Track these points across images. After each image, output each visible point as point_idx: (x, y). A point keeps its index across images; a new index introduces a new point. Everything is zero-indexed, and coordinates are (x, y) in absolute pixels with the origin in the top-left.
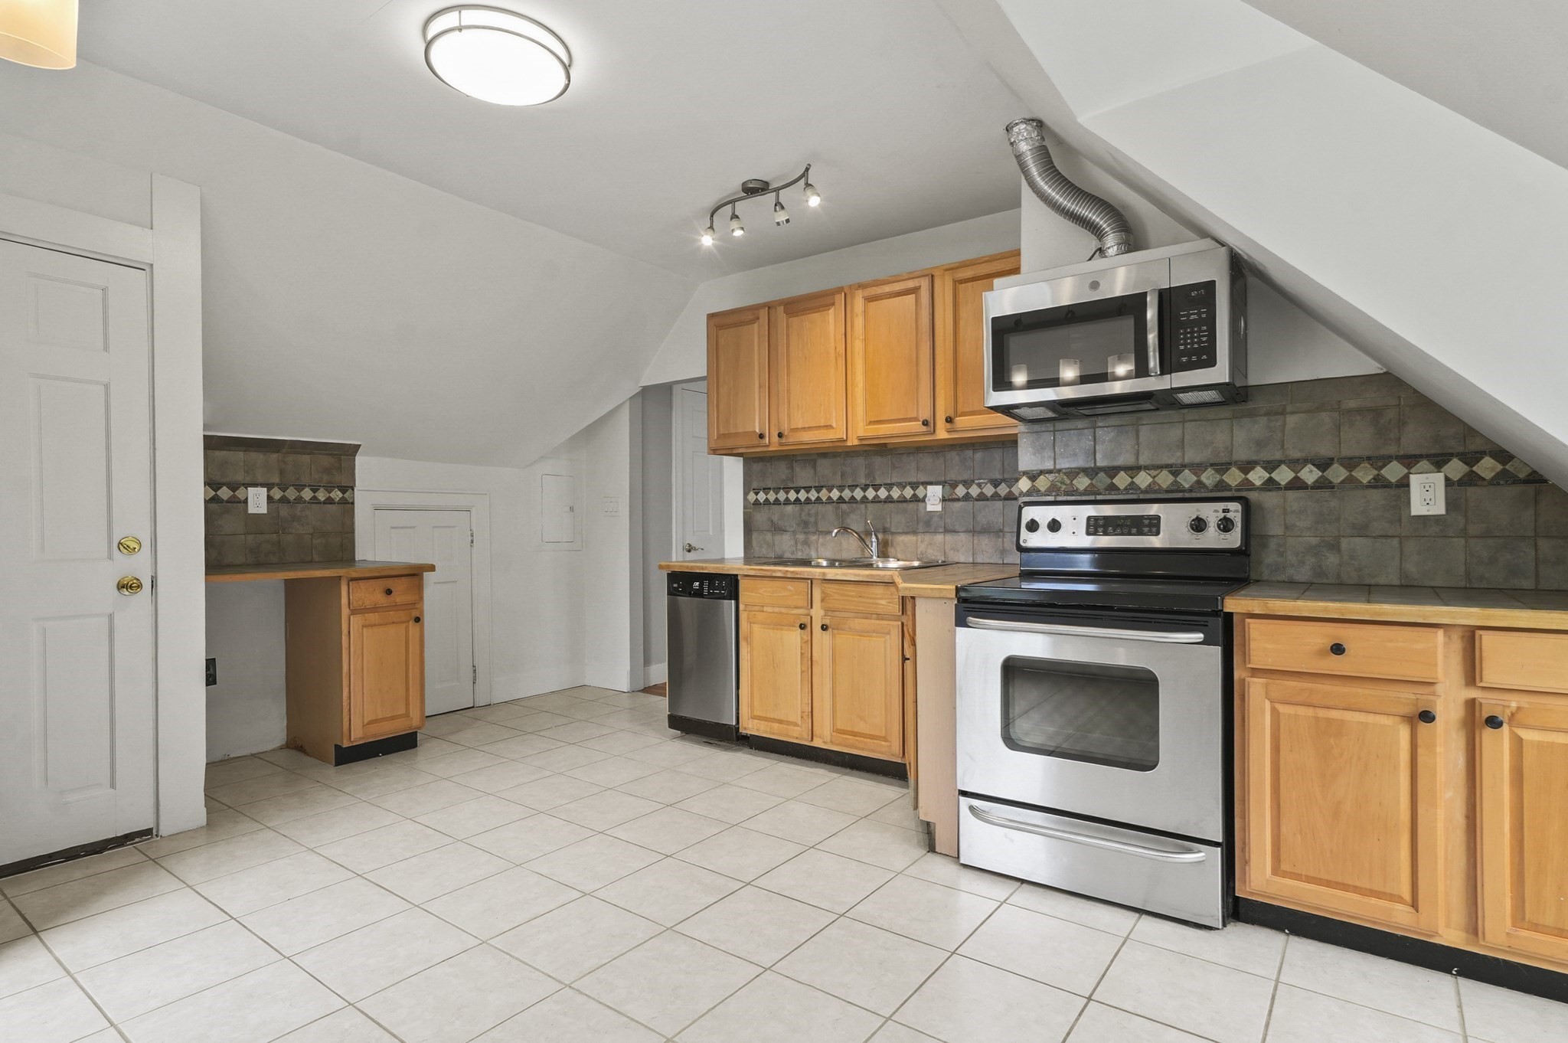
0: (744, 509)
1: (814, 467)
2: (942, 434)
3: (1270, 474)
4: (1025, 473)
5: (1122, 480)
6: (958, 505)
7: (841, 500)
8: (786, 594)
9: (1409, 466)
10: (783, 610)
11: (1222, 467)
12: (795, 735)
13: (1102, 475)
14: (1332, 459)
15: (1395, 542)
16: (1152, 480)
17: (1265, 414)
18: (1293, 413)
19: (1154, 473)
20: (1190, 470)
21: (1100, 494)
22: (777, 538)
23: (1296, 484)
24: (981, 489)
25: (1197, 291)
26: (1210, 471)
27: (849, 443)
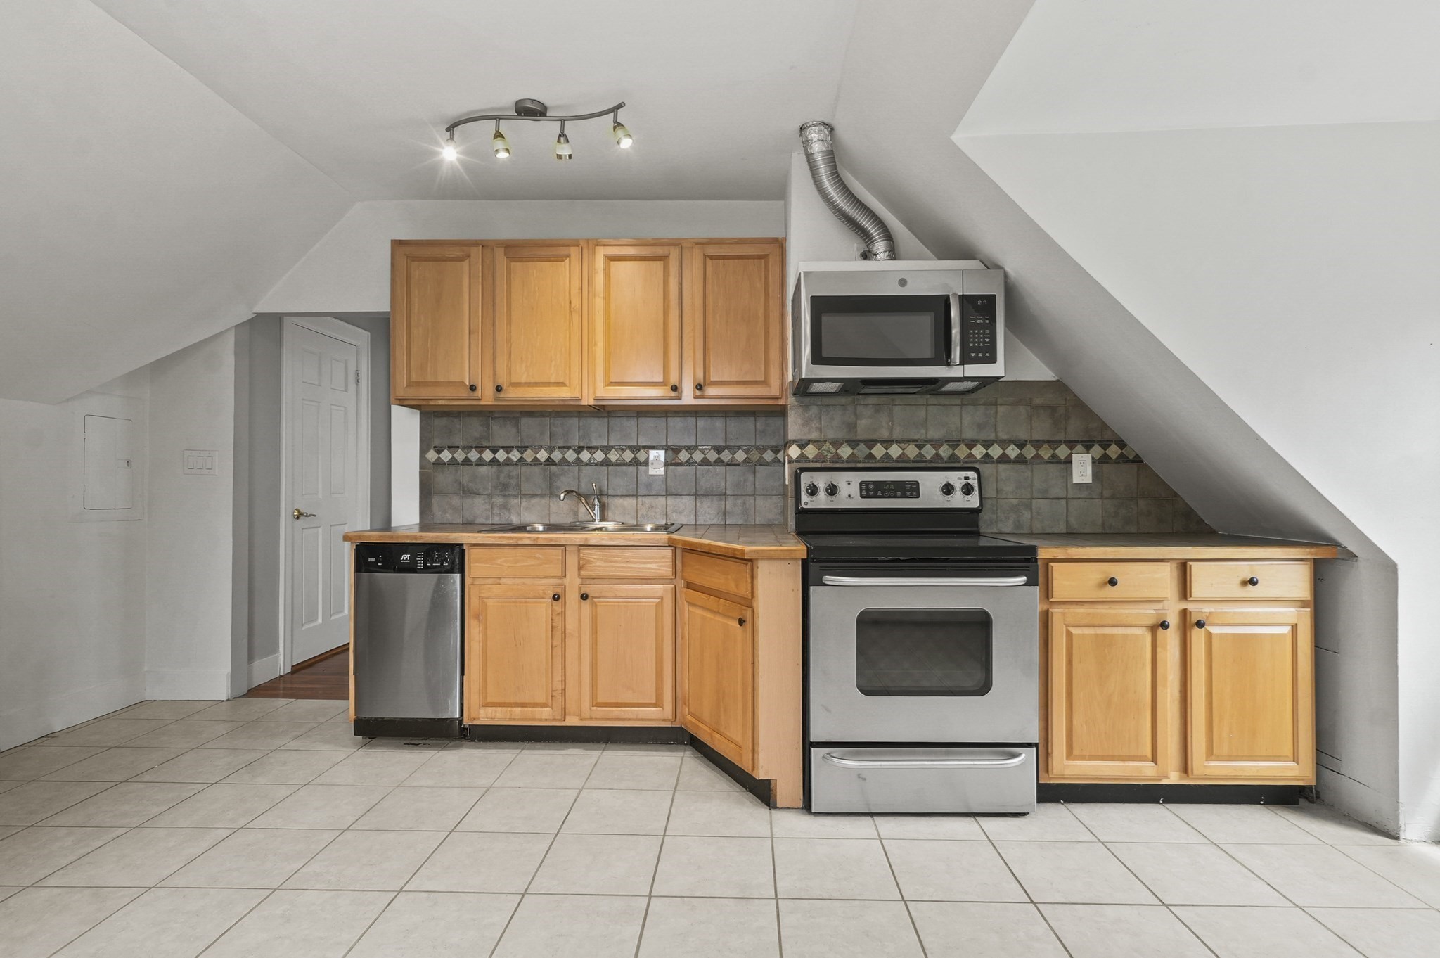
0: (420, 469)
1: (517, 425)
2: (688, 398)
3: (987, 450)
4: (794, 442)
5: (878, 451)
6: (680, 469)
7: (549, 462)
8: (533, 563)
9: (1071, 448)
10: (528, 581)
11: (954, 444)
12: (544, 717)
13: (862, 446)
14: (1026, 441)
15: (1064, 502)
16: (902, 451)
17: (984, 404)
18: (1001, 405)
19: (904, 445)
20: (931, 445)
21: (860, 462)
22: (468, 501)
23: (1004, 459)
24: (705, 455)
25: (982, 301)
26: (945, 447)
27: (584, 403)
